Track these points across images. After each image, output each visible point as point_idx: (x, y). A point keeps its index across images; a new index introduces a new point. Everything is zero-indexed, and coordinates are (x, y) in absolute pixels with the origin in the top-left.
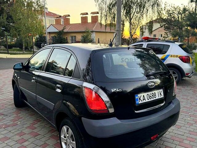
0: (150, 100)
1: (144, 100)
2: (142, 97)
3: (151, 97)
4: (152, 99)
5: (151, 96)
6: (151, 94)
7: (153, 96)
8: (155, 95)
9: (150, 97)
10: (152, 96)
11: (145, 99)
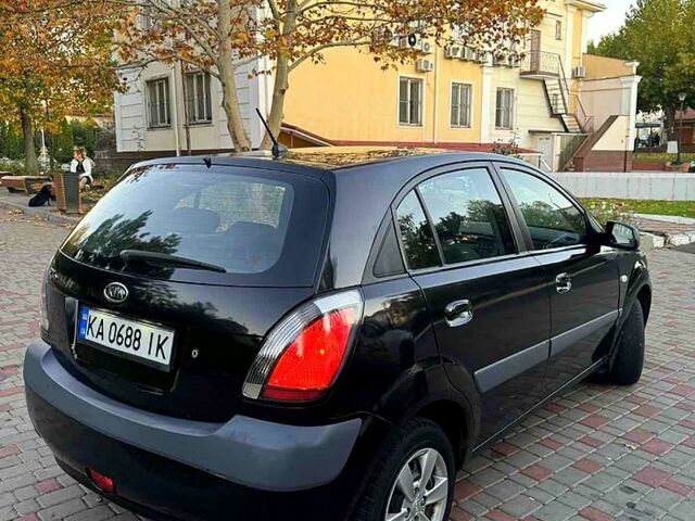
0: (114, 346)
1: (100, 336)
2: (97, 322)
3: (120, 340)
4: (122, 348)
5: (123, 333)
6: (125, 328)
7: (130, 337)
8: (138, 339)
9: (120, 335)
10: (128, 336)
11: (102, 334)
